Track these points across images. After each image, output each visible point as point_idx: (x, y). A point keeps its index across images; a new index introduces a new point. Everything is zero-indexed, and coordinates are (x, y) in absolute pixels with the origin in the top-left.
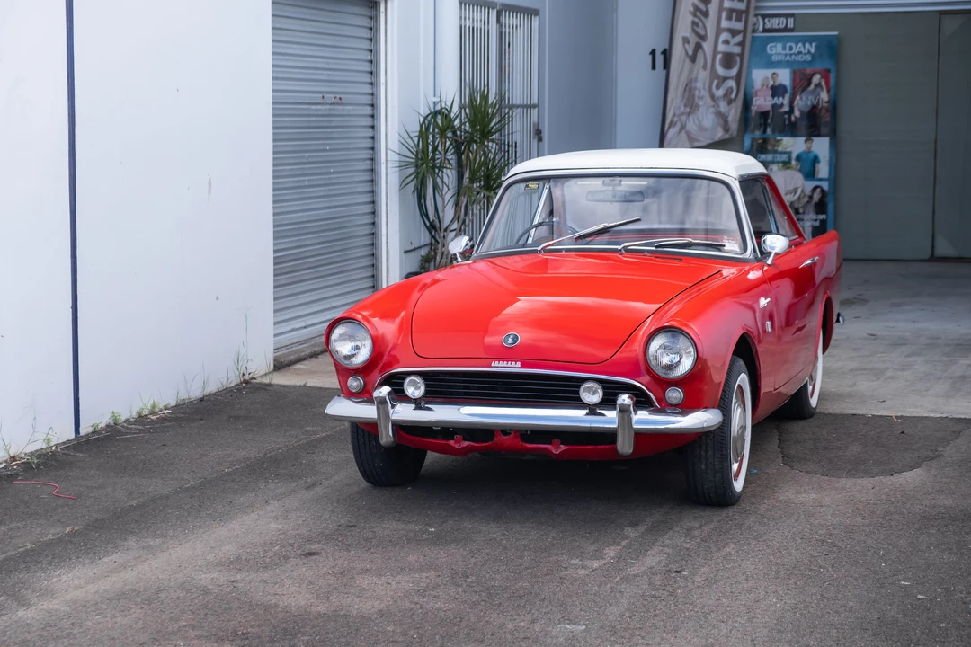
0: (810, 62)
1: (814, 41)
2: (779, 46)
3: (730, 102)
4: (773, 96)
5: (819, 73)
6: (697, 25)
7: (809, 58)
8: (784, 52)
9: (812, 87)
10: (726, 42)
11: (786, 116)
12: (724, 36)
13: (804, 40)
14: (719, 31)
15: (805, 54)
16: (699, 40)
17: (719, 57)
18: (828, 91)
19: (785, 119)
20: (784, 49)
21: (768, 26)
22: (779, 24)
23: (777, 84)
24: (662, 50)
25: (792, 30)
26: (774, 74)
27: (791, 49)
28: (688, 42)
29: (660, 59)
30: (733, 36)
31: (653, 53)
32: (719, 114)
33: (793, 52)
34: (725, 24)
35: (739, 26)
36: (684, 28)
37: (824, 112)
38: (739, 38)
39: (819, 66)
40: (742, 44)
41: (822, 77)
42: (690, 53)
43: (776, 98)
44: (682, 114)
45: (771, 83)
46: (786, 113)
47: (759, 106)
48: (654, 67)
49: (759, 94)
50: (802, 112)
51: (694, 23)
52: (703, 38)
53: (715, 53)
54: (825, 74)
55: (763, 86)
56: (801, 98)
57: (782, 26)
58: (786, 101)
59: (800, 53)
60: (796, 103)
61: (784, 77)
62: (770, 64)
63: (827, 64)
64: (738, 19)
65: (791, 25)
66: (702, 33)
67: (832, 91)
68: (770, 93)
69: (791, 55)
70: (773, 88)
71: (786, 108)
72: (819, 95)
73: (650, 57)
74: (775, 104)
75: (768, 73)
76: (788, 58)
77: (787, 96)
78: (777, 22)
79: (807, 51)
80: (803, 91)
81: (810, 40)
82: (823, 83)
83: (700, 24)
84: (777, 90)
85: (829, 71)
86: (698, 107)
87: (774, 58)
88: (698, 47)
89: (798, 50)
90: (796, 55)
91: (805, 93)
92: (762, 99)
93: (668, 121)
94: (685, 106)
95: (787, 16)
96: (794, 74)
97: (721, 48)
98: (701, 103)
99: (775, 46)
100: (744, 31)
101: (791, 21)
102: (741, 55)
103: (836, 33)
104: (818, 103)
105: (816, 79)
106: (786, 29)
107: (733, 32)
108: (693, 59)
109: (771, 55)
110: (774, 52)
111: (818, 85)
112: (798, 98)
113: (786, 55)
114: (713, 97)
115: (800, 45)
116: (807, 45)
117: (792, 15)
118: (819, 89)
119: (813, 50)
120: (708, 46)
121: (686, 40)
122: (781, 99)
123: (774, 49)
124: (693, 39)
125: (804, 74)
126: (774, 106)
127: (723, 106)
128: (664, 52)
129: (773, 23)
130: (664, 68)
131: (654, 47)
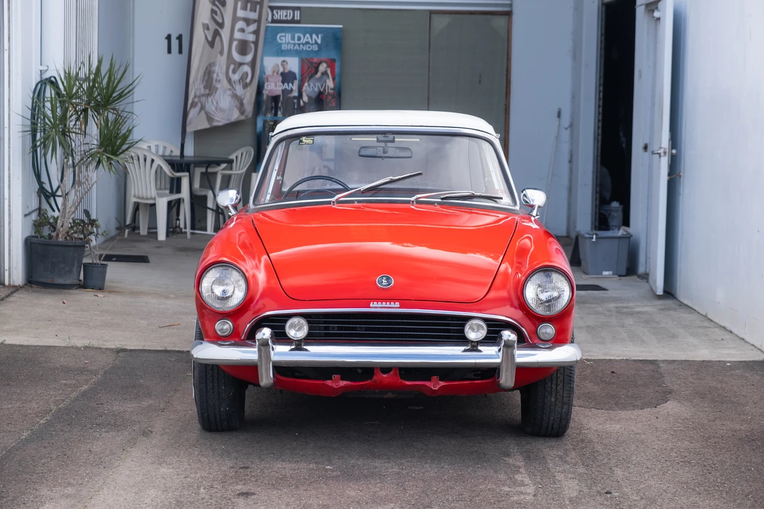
0: (317, 52)
1: (321, 33)
2: (289, 36)
3: (246, 86)
4: (283, 82)
5: (326, 62)
6: (216, 14)
7: (315, 48)
8: (293, 42)
9: (319, 74)
10: (242, 30)
11: (295, 101)
12: (240, 24)
13: (312, 31)
14: (235, 19)
15: (312, 44)
16: (217, 27)
17: (235, 43)
18: (334, 79)
19: (294, 103)
20: (293, 38)
21: (277, 17)
22: (286, 16)
23: (287, 71)
24: (177, 35)
25: (298, 22)
26: (284, 61)
27: (299, 39)
28: (208, 29)
29: (175, 43)
30: (248, 25)
31: (169, 38)
32: (235, 96)
33: (301, 42)
34: (240, 13)
35: (254, 16)
36: (203, 15)
37: (330, 98)
38: (253, 27)
39: (325, 56)
40: (256, 32)
41: (328, 66)
42: (210, 39)
43: (286, 84)
44: (203, 95)
45: (281, 70)
46: (295, 97)
47: (270, 91)
48: (169, 51)
49: (270, 79)
50: (310, 98)
51: (213, 12)
52: (221, 25)
53: (231, 39)
54: (331, 63)
55: (274, 72)
56: (309, 85)
57: (289, 18)
58: (295, 87)
59: (307, 43)
60: (304, 88)
61: (294, 65)
62: (280, 52)
63: (333, 55)
64: (253, 10)
65: (297, 17)
66: (220, 21)
67: (337, 78)
68: (281, 78)
69: (299, 45)
70: (283, 74)
71: (295, 94)
72: (326, 82)
73: (166, 41)
74: (286, 89)
75: (279, 60)
76: (297, 47)
77: (296, 83)
78: (285, 14)
79: (314, 42)
80: (311, 77)
81: (317, 31)
82: (329, 72)
83: (218, 12)
84: (287, 77)
85: (333, 61)
86: (216, 89)
87: (284, 47)
88: (217, 33)
89: (306, 40)
90: (303, 45)
91: (312, 80)
92: (273, 85)
93: (190, 101)
94: (205, 87)
95: (294, 9)
96: (303, 63)
97: (238, 35)
98: (219, 86)
99: (285, 36)
100: (259, 21)
101: (297, 13)
102: (256, 43)
103: (341, 26)
104: (325, 90)
105: (323, 67)
106: (293, 21)
107: (248, 21)
108: (212, 44)
109: (281, 44)
110: (284, 41)
111: (325, 73)
112: (306, 84)
113: (295, 44)
114: (229, 81)
115: (308, 35)
116: (314, 36)
117: (298, 8)
118: (325, 77)
119: (319, 41)
120: (225, 33)
121: (206, 27)
122: (290, 85)
123: (283, 38)
124: (213, 26)
125: (312, 63)
126: (283, 91)
127: (239, 90)
128: (180, 38)
129: (281, 15)
130: (180, 52)
131: (169, 33)
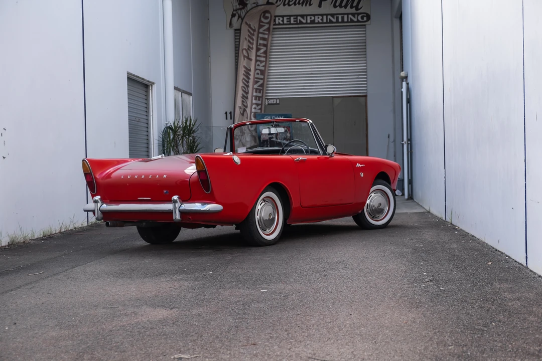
6: (244, 102)
10: (255, 108)
12: (254, 106)
14: (252, 104)
17: (252, 114)
21: (270, 102)
24: (229, 112)
25: (279, 104)
28: (241, 108)
29: (229, 115)
30: (257, 106)
31: (226, 113)
34: (254, 101)
35: (259, 102)
36: (239, 103)
38: (260, 107)
40: (261, 109)
42: (242, 112)
48: (227, 119)
51: (243, 101)
52: (246, 107)
53: (251, 112)
57: (275, 103)
64: (259, 100)
65: (278, 102)
66: (246, 105)
73: (225, 115)
78: (273, 101)
86: (245, 133)
88: (245, 110)
95: (276, 99)
97: (253, 110)
98: (246, 132)
100: (261, 104)
101: (278, 100)
107: (257, 105)
108: (243, 115)
114: (250, 130)
117: (278, 98)
120: (248, 110)
124: (243, 107)
128: (231, 113)
129: (271, 102)
130: (231, 119)
131: (226, 111)
